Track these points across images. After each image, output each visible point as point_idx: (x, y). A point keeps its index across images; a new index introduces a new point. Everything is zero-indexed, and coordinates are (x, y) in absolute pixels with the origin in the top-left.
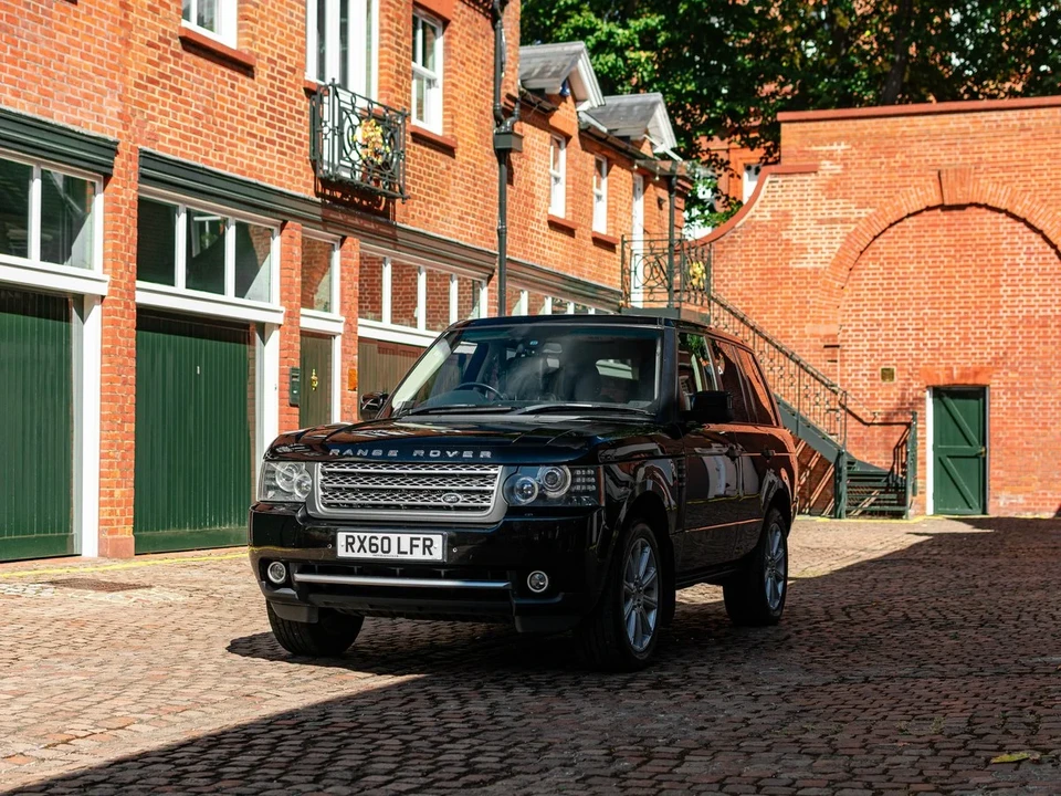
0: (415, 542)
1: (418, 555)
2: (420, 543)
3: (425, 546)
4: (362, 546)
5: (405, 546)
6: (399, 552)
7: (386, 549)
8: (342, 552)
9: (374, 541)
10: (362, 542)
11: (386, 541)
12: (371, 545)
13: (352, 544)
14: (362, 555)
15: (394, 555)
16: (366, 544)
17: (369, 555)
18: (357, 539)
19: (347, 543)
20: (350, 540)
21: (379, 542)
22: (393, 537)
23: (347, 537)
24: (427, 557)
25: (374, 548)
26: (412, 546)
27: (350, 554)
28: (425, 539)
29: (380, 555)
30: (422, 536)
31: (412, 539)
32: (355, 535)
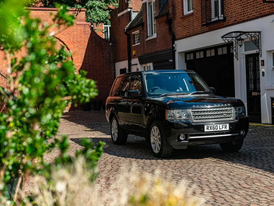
0: (223, 126)
1: (224, 129)
2: (224, 126)
3: (225, 127)
4: (211, 128)
5: (221, 128)
6: (220, 129)
7: (217, 128)
8: (206, 130)
9: (214, 127)
10: (211, 127)
11: (217, 127)
12: (213, 128)
13: (208, 128)
14: (211, 130)
15: (218, 130)
16: (212, 128)
17: (213, 130)
18: (209, 127)
19: (207, 128)
20: (208, 127)
21: (215, 127)
22: (218, 126)
23: (207, 126)
24: (226, 129)
25: (214, 129)
26: (222, 127)
27: (208, 131)
28: (225, 125)
29: (215, 130)
30: (224, 125)
31: (222, 126)
32: (209, 126)
